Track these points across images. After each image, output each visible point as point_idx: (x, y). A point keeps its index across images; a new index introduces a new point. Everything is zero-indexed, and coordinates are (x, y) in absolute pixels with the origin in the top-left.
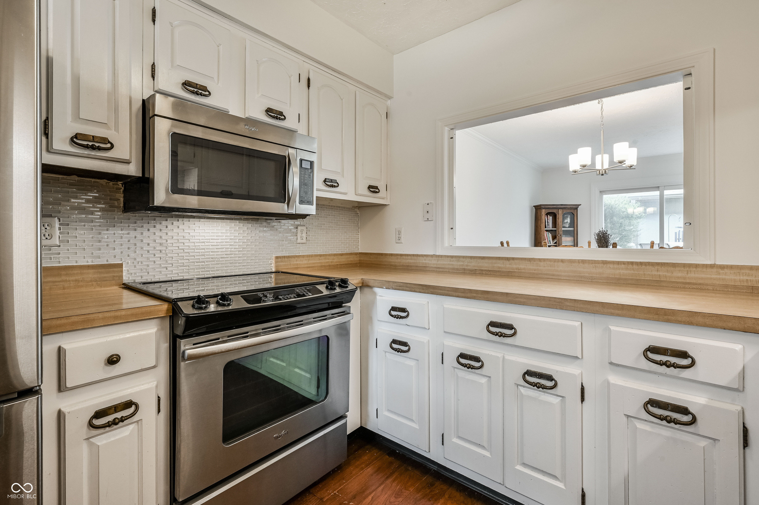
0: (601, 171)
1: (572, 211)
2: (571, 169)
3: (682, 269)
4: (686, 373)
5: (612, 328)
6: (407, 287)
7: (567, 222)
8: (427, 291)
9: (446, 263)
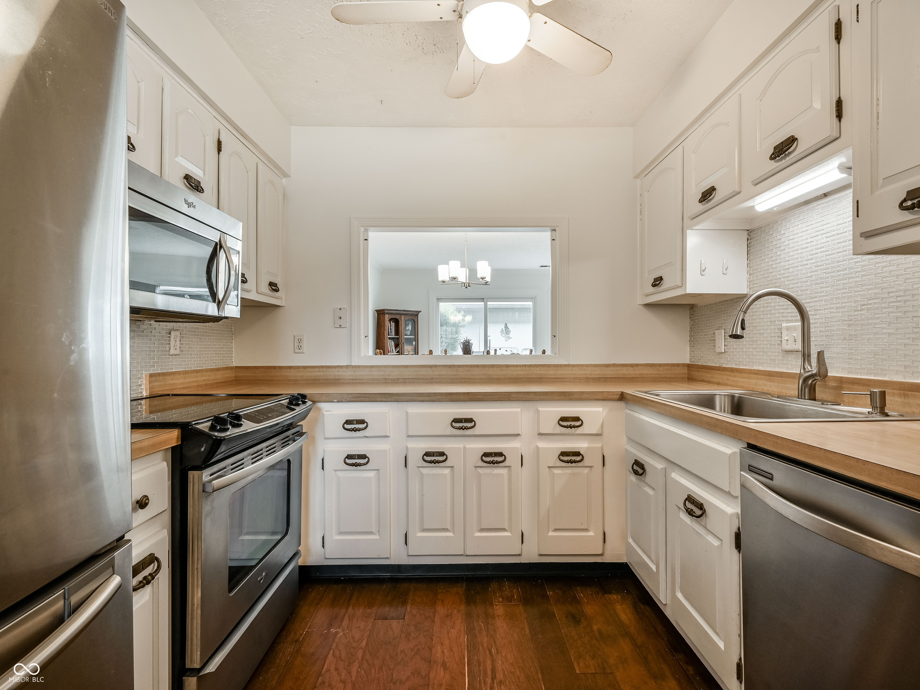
0: (465, 284)
1: (413, 318)
2: (441, 278)
3: (554, 368)
4: (579, 431)
5: (540, 409)
6: (365, 397)
7: (409, 329)
8: (389, 399)
9: (365, 373)
